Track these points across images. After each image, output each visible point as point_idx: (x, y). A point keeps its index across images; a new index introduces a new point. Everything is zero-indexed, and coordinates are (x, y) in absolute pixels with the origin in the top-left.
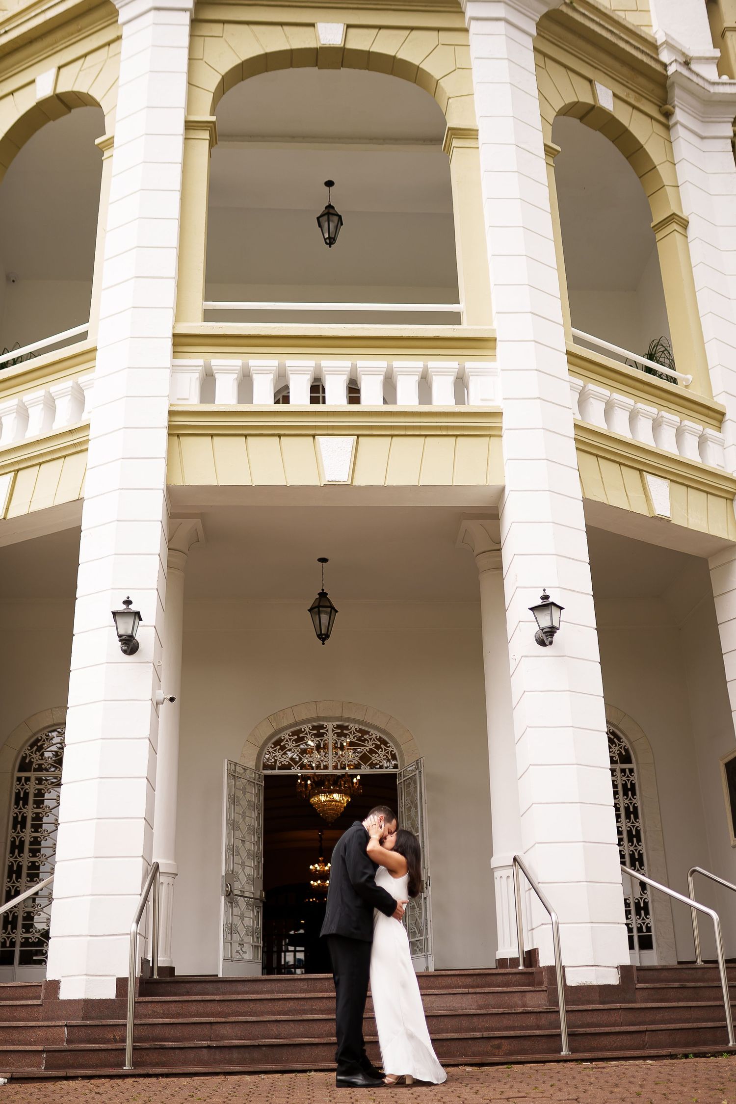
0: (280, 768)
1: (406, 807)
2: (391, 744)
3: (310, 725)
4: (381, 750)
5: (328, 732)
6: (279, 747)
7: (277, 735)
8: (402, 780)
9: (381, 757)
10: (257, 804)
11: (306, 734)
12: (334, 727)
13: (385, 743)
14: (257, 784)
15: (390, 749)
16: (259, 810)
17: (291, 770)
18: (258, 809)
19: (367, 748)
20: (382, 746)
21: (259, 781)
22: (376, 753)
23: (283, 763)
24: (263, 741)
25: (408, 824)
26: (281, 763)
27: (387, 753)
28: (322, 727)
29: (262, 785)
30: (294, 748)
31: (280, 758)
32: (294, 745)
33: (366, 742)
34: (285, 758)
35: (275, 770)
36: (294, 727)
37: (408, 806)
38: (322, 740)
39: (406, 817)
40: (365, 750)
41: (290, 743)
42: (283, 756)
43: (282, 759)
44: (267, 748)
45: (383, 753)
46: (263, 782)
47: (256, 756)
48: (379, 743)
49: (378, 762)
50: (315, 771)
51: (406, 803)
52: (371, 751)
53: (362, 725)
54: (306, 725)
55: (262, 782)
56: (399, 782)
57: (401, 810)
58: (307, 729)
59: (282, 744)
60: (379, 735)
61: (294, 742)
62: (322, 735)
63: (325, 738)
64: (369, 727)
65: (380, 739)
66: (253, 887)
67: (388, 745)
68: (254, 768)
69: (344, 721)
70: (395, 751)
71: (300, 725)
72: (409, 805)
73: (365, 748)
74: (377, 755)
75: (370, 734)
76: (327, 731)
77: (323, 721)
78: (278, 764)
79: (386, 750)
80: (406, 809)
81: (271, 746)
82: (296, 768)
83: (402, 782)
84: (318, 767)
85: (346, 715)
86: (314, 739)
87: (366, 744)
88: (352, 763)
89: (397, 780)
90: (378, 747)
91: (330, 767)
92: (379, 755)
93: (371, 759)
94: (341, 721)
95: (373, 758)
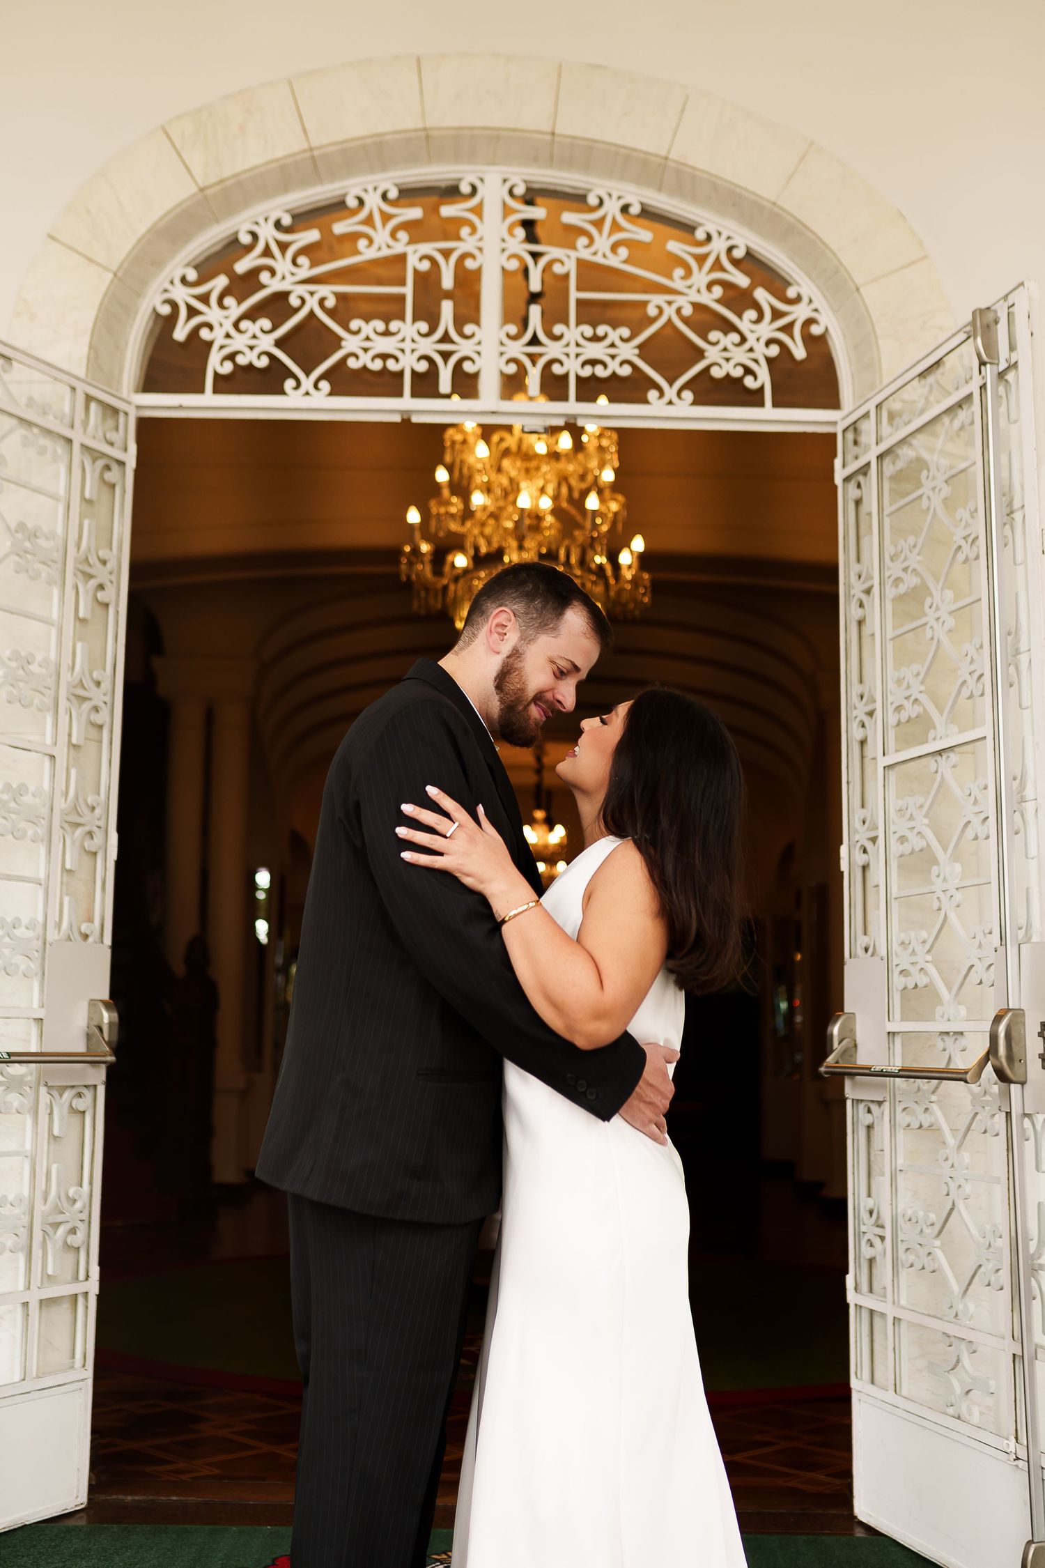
0: (224, 384)
1: (891, 592)
2: (802, 285)
3: (390, 181)
4: (751, 314)
5: (480, 215)
6: (221, 282)
7: (217, 221)
8: (871, 456)
9: (751, 350)
10: (89, 549)
11: (369, 221)
12: (511, 193)
13: (776, 282)
14: (95, 454)
15: (799, 313)
16: (101, 587)
17: (282, 392)
18: (93, 583)
19: (680, 301)
20: (761, 295)
21: (112, 444)
22: (728, 327)
23: (241, 360)
24: (133, 241)
25: (899, 682)
26: (231, 357)
27: (788, 329)
28: (451, 192)
29: (121, 464)
30: (302, 290)
31: (228, 336)
32: (305, 272)
33: (679, 272)
34: (254, 337)
35: (201, 390)
36: (304, 183)
37: (902, 589)
38: (446, 253)
39: (890, 646)
40: (669, 312)
41: (282, 264)
42: (244, 324)
43: (239, 342)
44: (161, 280)
45: (767, 329)
46: (133, 448)
47: (92, 314)
48: (742, 281)
49: (738, 372)
50: (407, 402)
51: (894, 569)
52: (705, 320)
53: (660, 189)
54: (368, 180)
55: (126, 450)
56: (853, 466)
57: (856, 613)
58: (373, 202)
59: (242, 267)
60: (745, 239)
61: (303, 260)
62: (450, 230)
63: (461, 248)
64: (693, 198)
65: (751, 262)
66: (42, 990)
67: (791, 293)
68: (81, 372)
69: (568, 163)
70: (828, 322)
71: (334, 176)
72: (911, 581)
73: (670, 303)
74: (735, 337)
75: (700, 235)
76: (478, 210)
77: (457, 158)
78: (216, 364)
79: (777, 315)
80: (889, 607)
81: (184, 280)
82: (307, 383)
83: (864, 470)
84: (425, 384)
85: (573, 124)
86: (410, 250)
87: (678, 284)
88: (600, 372)
89: (838, 462)
90: (739, 300)
91: (489, 385)
92: (744, 340)
93: (700, 354)
94: (551, 161)
95: (712, 354)
